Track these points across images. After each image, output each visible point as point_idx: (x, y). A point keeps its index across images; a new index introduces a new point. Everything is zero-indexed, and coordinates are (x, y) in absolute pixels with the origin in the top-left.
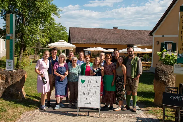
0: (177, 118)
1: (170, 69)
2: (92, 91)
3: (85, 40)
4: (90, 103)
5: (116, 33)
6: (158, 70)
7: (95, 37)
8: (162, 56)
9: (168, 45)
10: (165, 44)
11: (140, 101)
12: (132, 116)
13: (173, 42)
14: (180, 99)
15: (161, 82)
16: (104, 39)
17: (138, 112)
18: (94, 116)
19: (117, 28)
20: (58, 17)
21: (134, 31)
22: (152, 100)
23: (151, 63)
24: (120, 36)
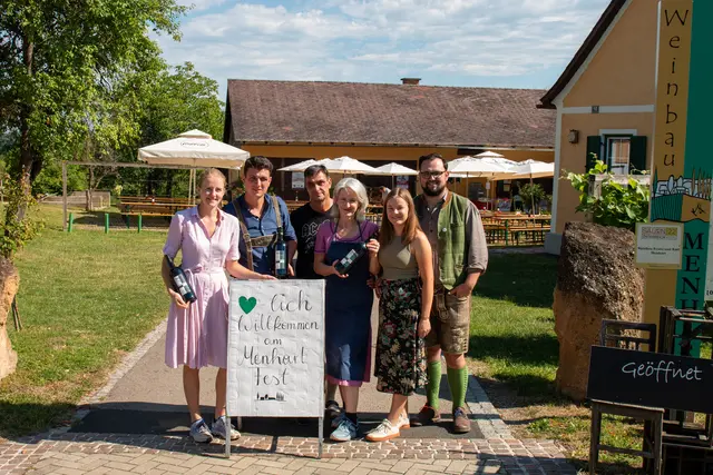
0: (649, 455)
1: (622, 243)
2: (289, 345)
3: (289, 129)
4: (280, 398)
5: (413, 99)
6: (573, 249)
7: (331, 118)
8: (588, 190)
9: (614, 145)
10: (603, 141)
11: (498, 376)
12: (459, 448)
13: (634, 132)
14: (662, 373)
15: (584, 301)
16: (366, 125)
17: (490, 427)
18: (298, 452)
19: (418, 80)
20: (171, 36)
21: (485, 92)
22: (549, 372)
23: (549, 217)
24: (427, 112)
